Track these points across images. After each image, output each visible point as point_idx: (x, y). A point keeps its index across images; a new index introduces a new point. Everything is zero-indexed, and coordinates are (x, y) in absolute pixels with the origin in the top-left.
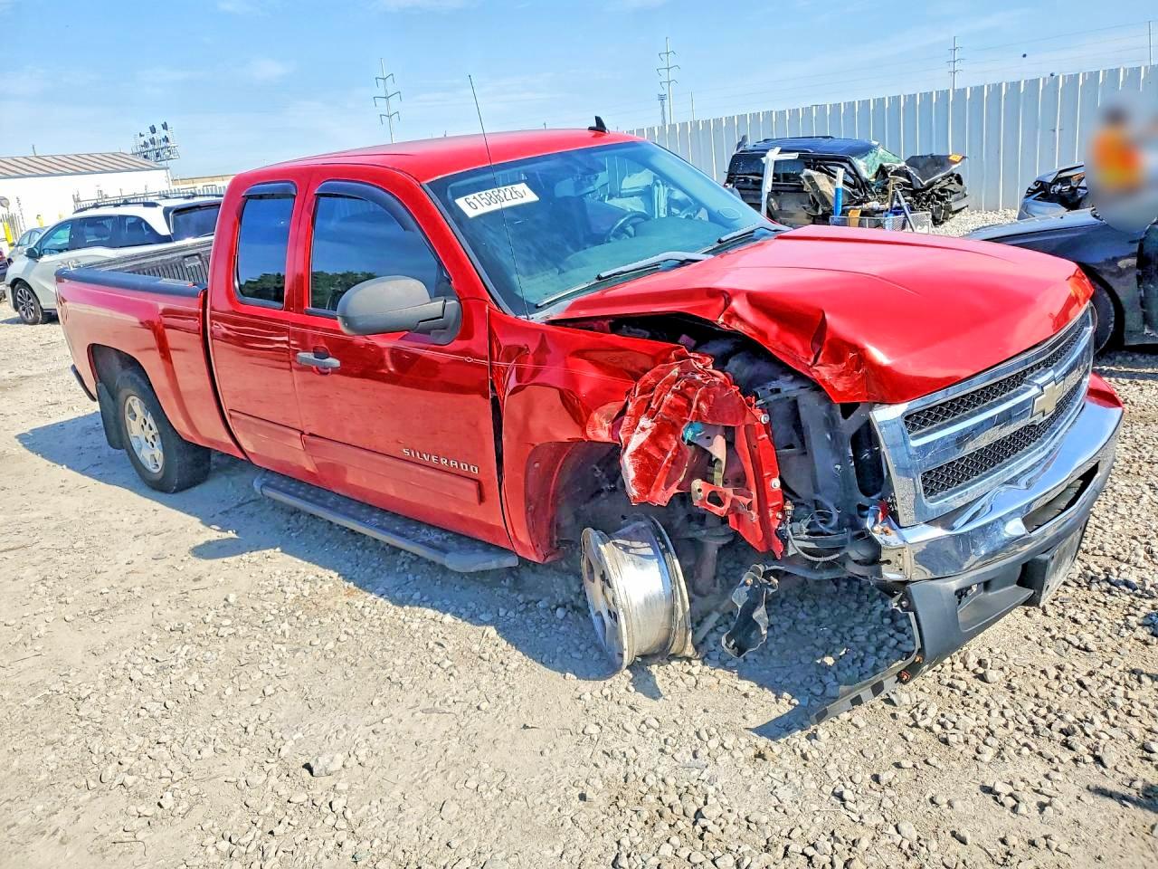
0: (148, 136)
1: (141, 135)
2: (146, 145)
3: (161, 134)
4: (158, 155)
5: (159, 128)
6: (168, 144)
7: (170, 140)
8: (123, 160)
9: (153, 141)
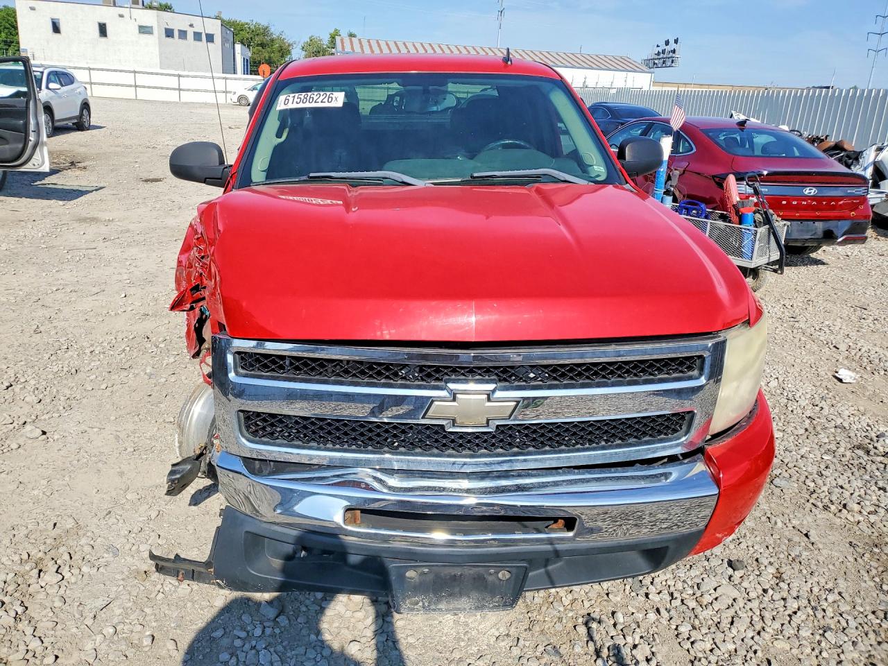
0: (663, 46)
1: (658, 46)
2: (658, 54)
3: (672, 46)
4: (664, 62)
5: (672, 42)
6: (674, 55)
7: (677, 52)
8: (625, 62)
9: (664, 52)
